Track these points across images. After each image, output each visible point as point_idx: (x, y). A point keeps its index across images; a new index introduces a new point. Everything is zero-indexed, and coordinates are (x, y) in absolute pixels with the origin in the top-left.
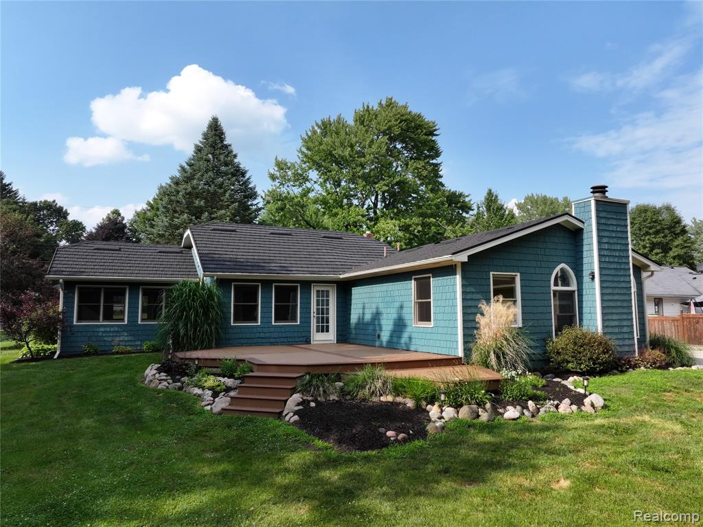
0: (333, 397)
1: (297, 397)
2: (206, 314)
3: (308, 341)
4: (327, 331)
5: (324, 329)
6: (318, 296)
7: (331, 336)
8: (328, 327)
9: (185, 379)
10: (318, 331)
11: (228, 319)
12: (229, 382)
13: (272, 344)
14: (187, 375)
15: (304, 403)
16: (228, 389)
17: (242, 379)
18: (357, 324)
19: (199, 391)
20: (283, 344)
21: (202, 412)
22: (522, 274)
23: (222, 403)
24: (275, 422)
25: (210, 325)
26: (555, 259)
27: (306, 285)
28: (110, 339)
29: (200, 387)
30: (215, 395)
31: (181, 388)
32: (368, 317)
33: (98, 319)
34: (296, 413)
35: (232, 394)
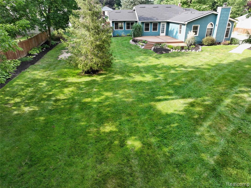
0: (159, 47)
1: (154, 47)
2: (140, 30)
3: (159, 35)
4: (164, 33)
5: (163, 32)
6: (162, 25)
7: (164, 34)
8: (164, 32)
9: (137, 43)
10: (161, 33)
11: (143, 31)
12: (144, 44)
13: (152, 36)
14: (137, 42)
15: (154, 48)
16: (144, 45)
17: (146, 44)
18: (170, 31)
19: (139, 45)
20: (154, 36)
21: (140, 48)
22: (200, 25)
23: (143, 47)
24: (150, 50)
25: (140, 32)
26: (209, 21)
27: (160, 23)
28: (121, 33)
29: (139, 44)
30: (142, 46)
31: (137, 45)
32: (172, 30)
33: (118, 29)
34: (153, 49)
35: (144, 46)
